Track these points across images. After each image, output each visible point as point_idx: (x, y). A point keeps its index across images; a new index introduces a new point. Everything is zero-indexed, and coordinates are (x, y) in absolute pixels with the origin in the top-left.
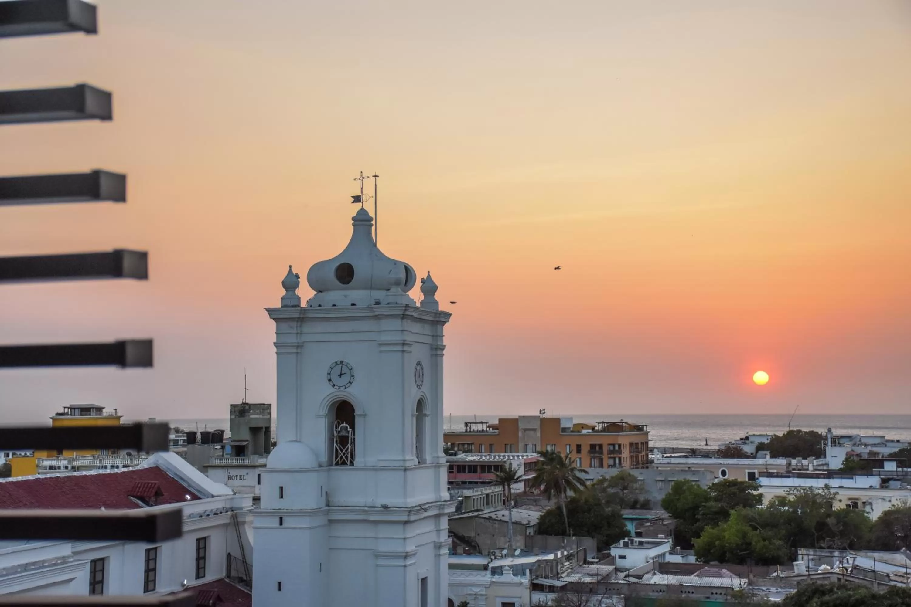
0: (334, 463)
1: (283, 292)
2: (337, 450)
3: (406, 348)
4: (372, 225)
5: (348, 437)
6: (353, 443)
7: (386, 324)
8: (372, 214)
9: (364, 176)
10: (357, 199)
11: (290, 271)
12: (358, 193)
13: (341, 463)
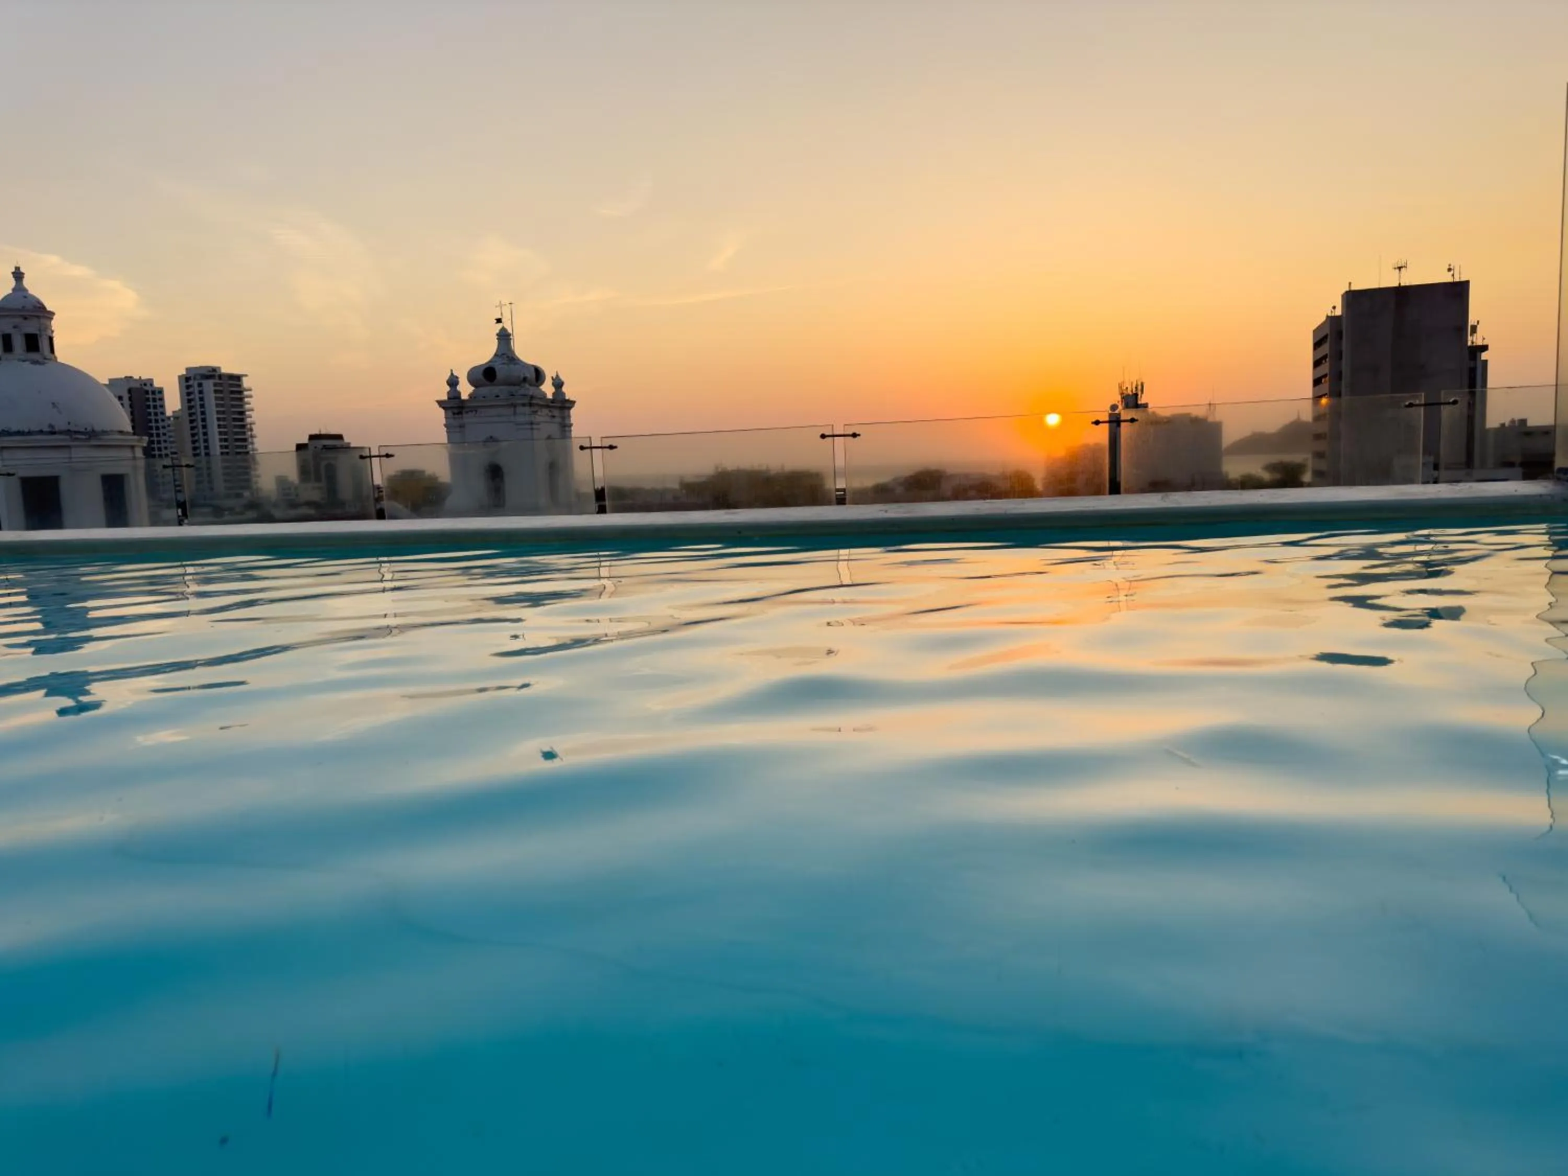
0: (492, 506)
1: (448, 388)
3: (534, 426)
4: (510, 339)
5: (500, 489)
6: (503, 492)
7: (520, 409)
8: (510, 331)
9: (502, 304)
10: (499, 321)
11: (452, 374)
12: (499, 317)
13: (496, 506)
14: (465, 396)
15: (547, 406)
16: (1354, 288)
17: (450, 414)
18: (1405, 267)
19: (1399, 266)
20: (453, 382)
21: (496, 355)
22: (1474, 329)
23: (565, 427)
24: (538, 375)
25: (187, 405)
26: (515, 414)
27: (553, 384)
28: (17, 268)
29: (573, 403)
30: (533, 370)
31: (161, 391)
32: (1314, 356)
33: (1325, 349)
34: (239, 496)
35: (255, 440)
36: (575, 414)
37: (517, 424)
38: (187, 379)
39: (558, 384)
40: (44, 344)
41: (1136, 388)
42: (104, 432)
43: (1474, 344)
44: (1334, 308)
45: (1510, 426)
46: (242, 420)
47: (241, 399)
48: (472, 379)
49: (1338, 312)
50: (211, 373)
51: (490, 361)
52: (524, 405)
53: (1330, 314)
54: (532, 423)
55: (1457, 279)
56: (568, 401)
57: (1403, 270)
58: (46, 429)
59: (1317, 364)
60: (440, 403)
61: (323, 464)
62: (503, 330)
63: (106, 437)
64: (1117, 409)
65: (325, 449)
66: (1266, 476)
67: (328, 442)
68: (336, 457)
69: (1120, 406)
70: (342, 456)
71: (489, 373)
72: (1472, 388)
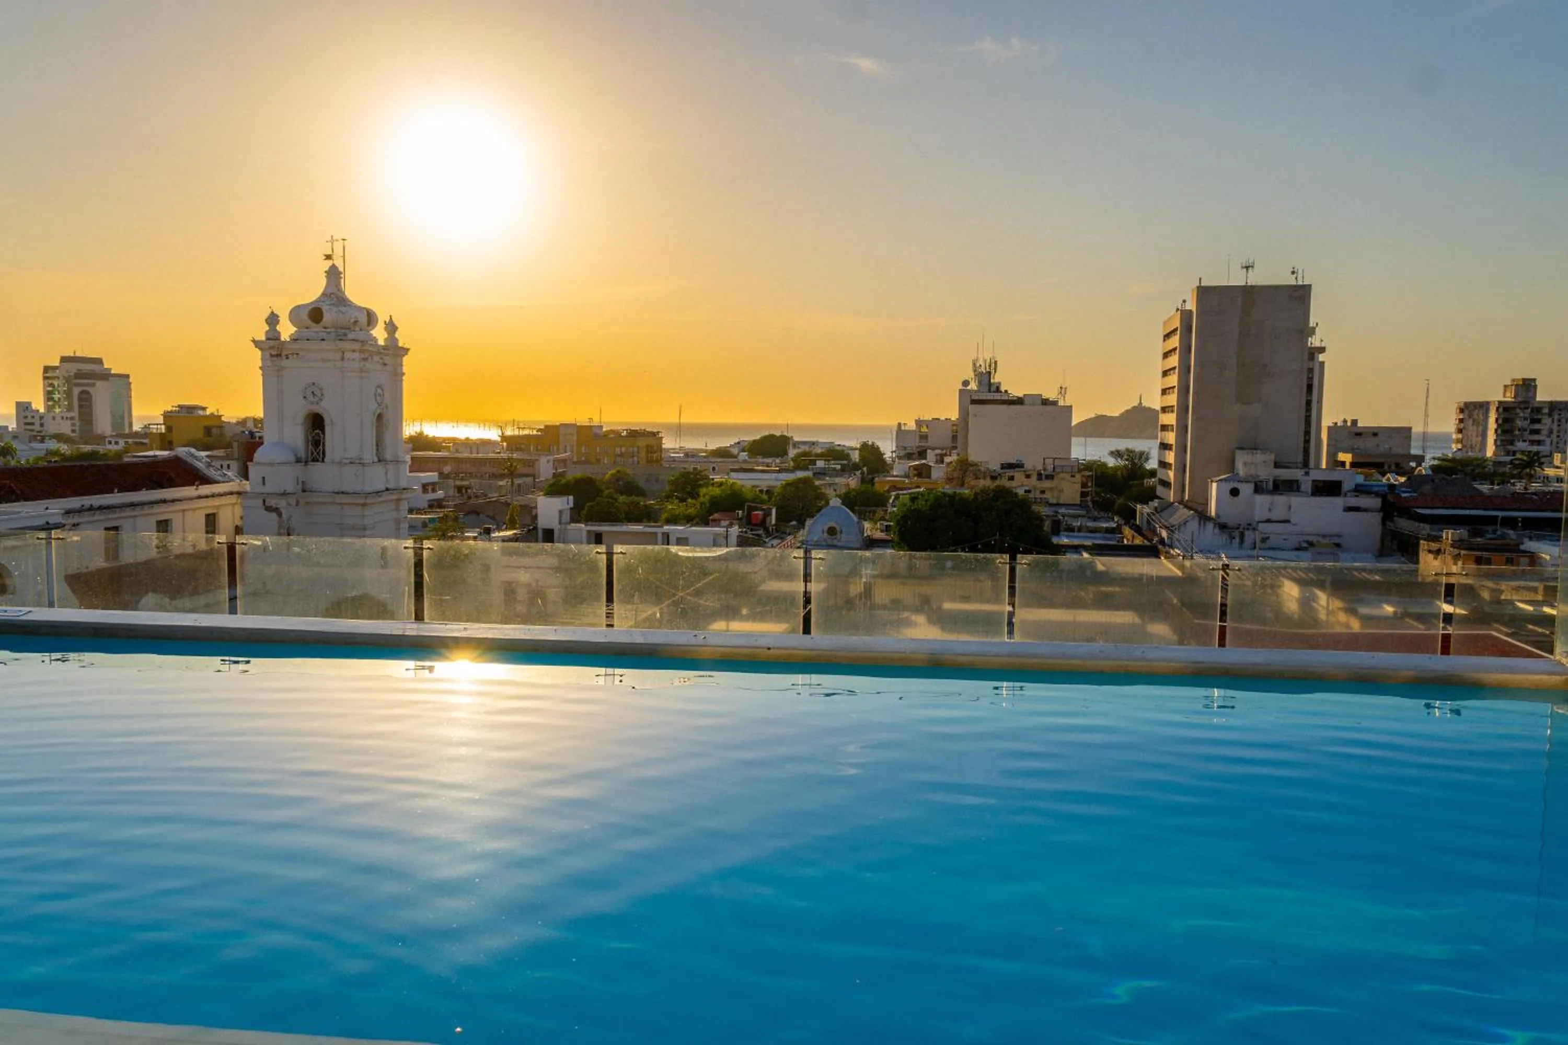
0: (310, 459)
1: (267, 327)
2: (311, 450)
3: (363, 375)
4: (341, 278)
5: (320, 441)
6: (324, 445)
8: (341, 269)
9: (334, 238)
10: (328, 257)
11: (273, 311)
12: (330, 252)
13: (315, 460)
14: (285, 338)
15: (381, 354)
16: (1206, 284)
17: (267, 355)
18: (1252, 267)
19: (1248, 265)
20: (273, 320)
21: (323, 294)
22: (1314, 331)
23: (397, 375)
24: (371, 318)
26: (341, 360)
27: (386, 329)
29: (406, 351)
30: (364, 313)
32: (1164, 347)
33: (1174, 342)
36: (407, 362)
37: (344, 370)
39: (391, 327)
41: (990, 366)
43: (1313, 346)
44: (1184, 301)
48: (295, 320)
49: (1191, 306)
51: (316, 301)
52: (353, 351)
53: (1183, 307)
54: (359, 371)
55: (1300, 283)
56: (402, 348)
57: (1250, 270)
59: (1166, 355)
60: (256, 343)
61: (76, 390)
62: (333, 267)
64: (969, 388)
65: (80, 375)
66: (1111, 462)
67: (87, 367)
68: (93, 385)
69: (973, 386)
70: (99, 384)
71: (316, 314)
72: (1310, 388)
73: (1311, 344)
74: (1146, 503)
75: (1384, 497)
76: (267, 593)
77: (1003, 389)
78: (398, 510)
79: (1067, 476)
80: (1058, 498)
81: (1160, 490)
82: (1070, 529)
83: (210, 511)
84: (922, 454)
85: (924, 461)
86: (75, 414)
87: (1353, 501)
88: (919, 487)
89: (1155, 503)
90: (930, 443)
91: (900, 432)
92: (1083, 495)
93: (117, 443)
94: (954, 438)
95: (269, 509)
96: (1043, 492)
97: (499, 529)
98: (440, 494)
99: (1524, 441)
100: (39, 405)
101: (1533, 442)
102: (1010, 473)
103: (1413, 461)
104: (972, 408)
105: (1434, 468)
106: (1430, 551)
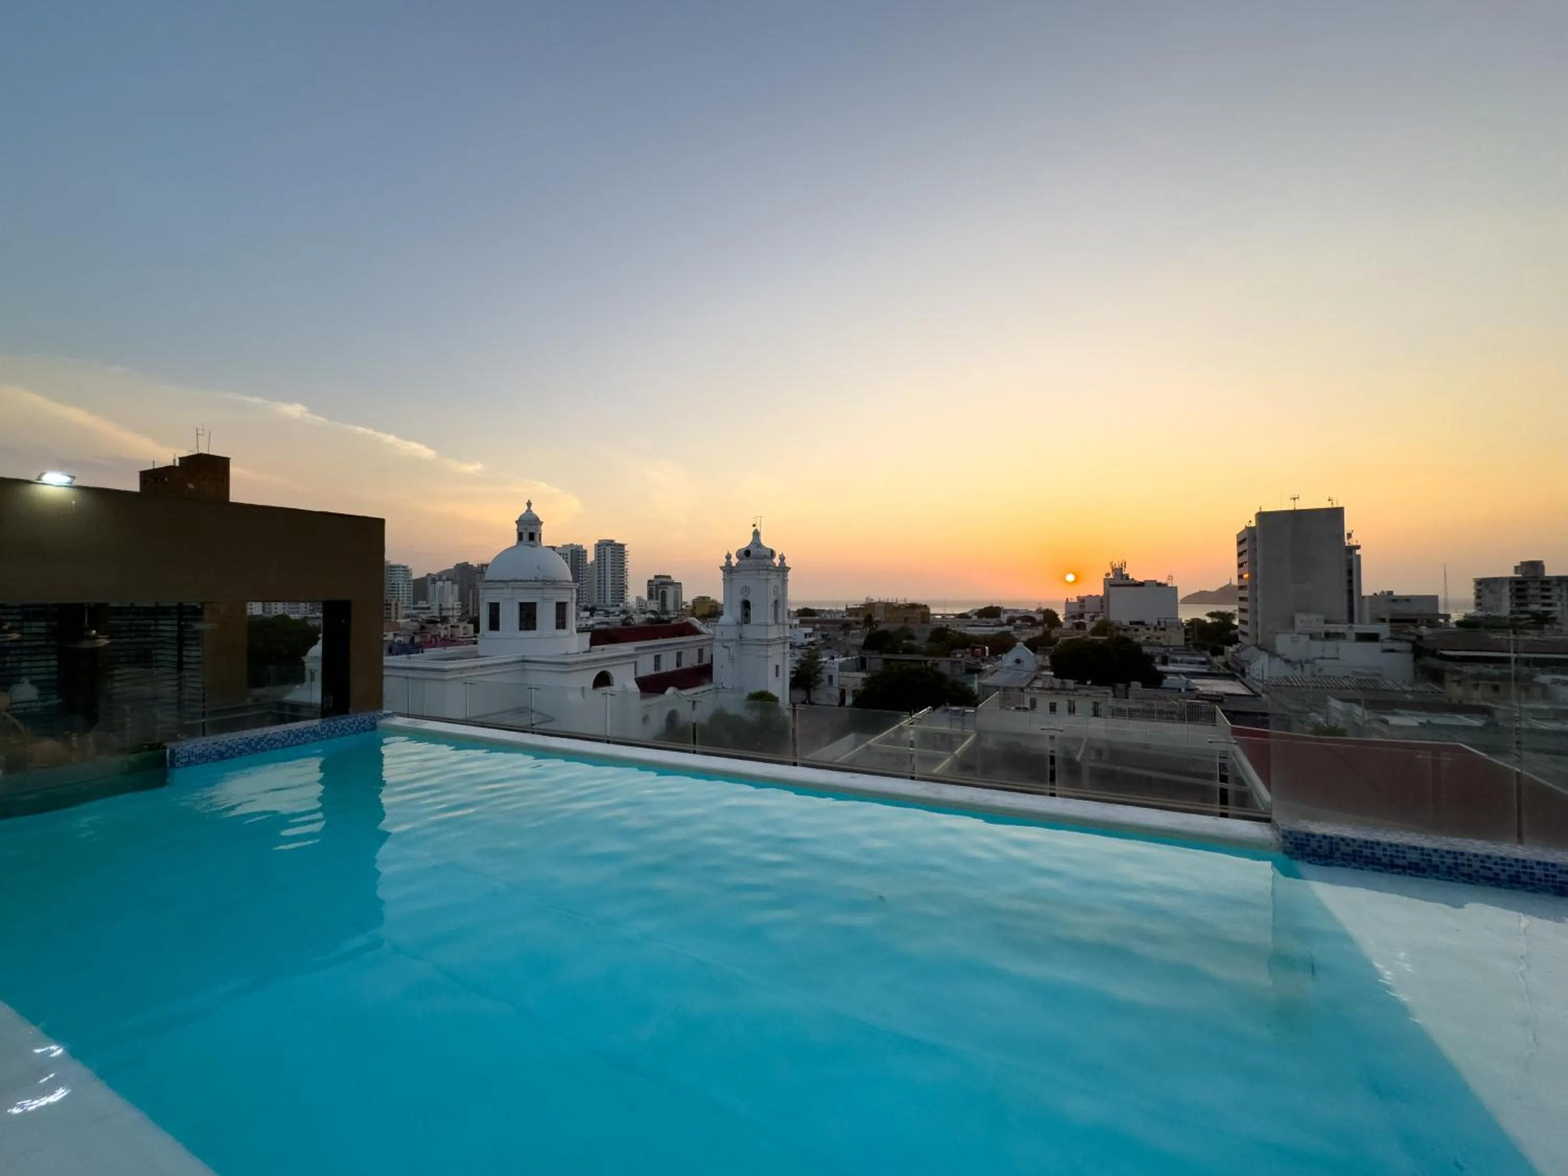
0: (743, 622)
1: (726, 560)
2: (744, 618)
3: (768, 581)
4: (759, 535)
5: (748, 613)
6: (749, 616)
8: (759, 531)
9: (757, 517)
10: (754, 526)
11: (728, 553)
12: (754, 523)
13: (746, 623)
14: (734, 564)
15: (776, 571)
16: (1263, 510)
17: (726, 573)
19: (1294, 497)
20: (728, 557)
21: (751, 543)
22: (1349, 536)
23: (784, 581)
24: (772, 553)
25: (597, 558)
26: (759, 574)
27: (780, 559)
28: (529, 501)
29: (790, 568)
30: (770, 551)
31: (586, 551)
32: (1238, 550)
33: (1245, 546)
34: (618, 606)
35: (628, 577)
36: (790, 575)
37: (759, 580)
38: (599, 546)
39: (782, 558)
40: (537, 537)
41: (1121, 565)
42: (561, 581)
43: (1350, 545)
44: (1250, 521)
45: (1380, 596)
46: (623, 567)
47: (623, 556)
48: (738, 556)
49: (1253, 524)
50: (610, 543)
51: (748, 547)
52: (763, 570)
53: (1247, 525)
54: (767, 579)
55: (1335, 506)
56: (787, 567)
57: (1297, 500)
58: (533, 579)
59: (1240, 554)
60: (721, 568)
61: (660, 591)
62: (756, 530)
63: (560, 584)
64: (1109, 577)
65: (662, 583)
66: (1209, 620)
67: (664, 580)
68: (667, 588)
69: (1111, 576)
70: (670, 587)
71: (747, 553)
72: (1350, 572)
73: (1349, 543)
74: (1231, 645)
75: (1413, 642)
76: (723, 688)
77: (1130, 578)
78: (784, 648)
79: (1175, 629)
80: (1169, 642)
81: (1241, 638)
82: (1175, 662)
83: (701, 647)
84: (1081, 616)
85: (1082, 620)
86: (659, 601)
87: (1389, 645)
88: (1078, 635)
89: (1237, 646)
90: (1087, 609)
91: (1067, 602)
92: (1186, 640)
93: (674, 614)
94: (1102, 607)
95: (724, 647)
96: (1158, 638)
97: (838, 657)
98: (812, 639)
99: (1537, 603)
100: (645, 597)
101: (1544, 605)
102: (1136, 626)
103: (1441, 618)
104: (1113, 589)
105: (1458, 623)
106: (1454, 681)
